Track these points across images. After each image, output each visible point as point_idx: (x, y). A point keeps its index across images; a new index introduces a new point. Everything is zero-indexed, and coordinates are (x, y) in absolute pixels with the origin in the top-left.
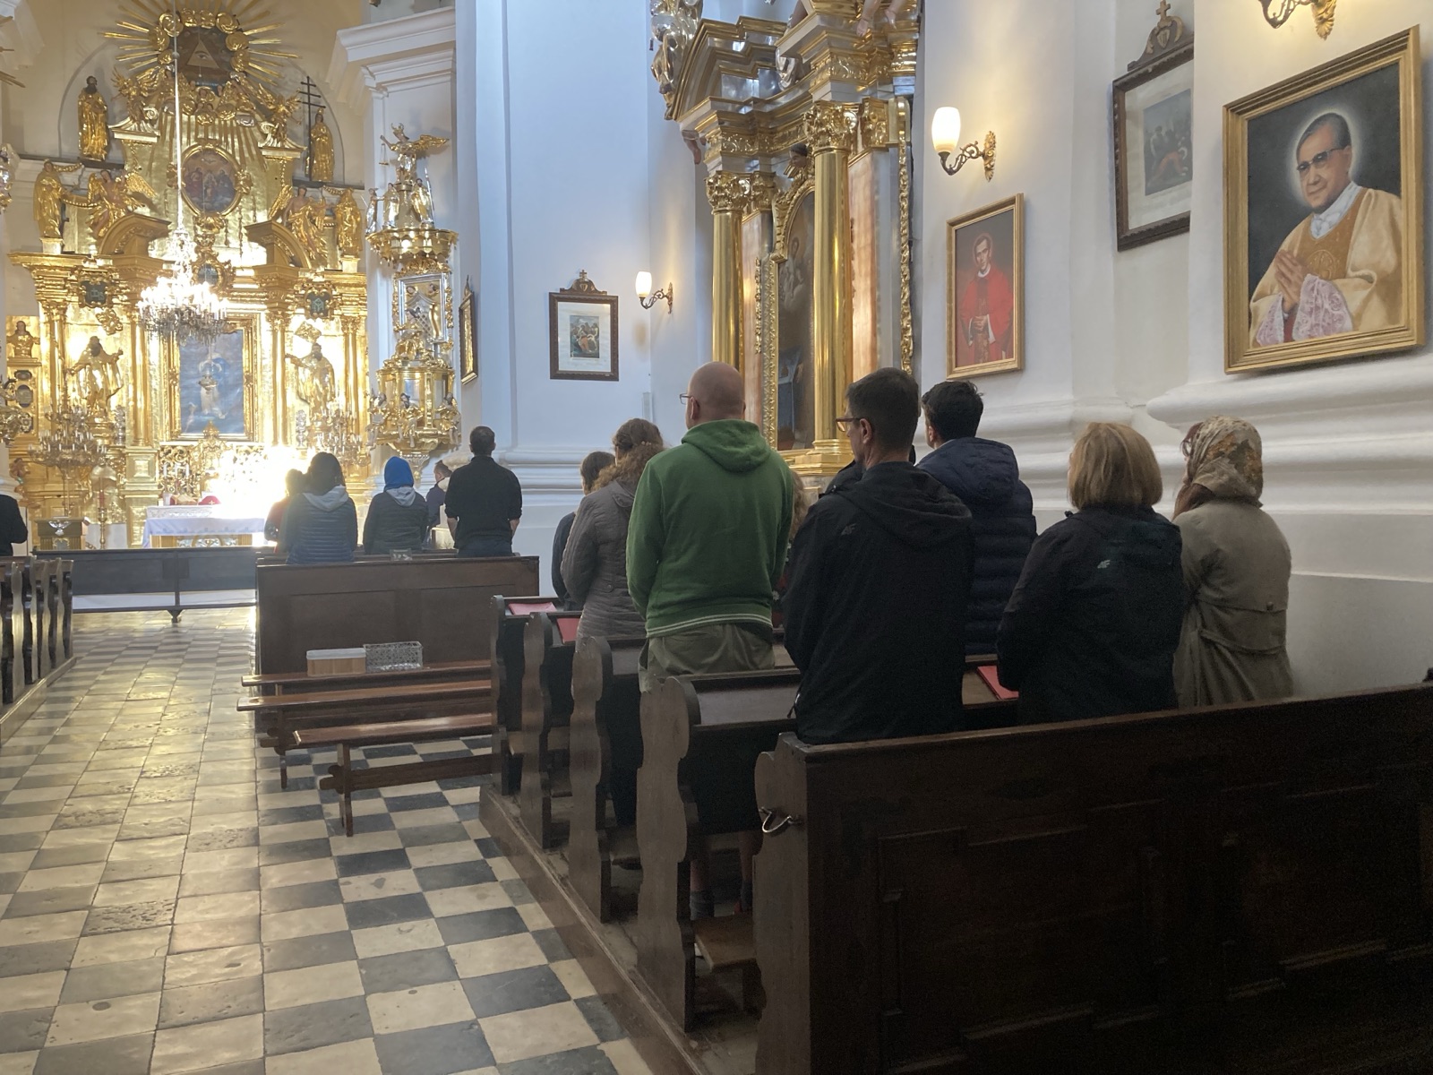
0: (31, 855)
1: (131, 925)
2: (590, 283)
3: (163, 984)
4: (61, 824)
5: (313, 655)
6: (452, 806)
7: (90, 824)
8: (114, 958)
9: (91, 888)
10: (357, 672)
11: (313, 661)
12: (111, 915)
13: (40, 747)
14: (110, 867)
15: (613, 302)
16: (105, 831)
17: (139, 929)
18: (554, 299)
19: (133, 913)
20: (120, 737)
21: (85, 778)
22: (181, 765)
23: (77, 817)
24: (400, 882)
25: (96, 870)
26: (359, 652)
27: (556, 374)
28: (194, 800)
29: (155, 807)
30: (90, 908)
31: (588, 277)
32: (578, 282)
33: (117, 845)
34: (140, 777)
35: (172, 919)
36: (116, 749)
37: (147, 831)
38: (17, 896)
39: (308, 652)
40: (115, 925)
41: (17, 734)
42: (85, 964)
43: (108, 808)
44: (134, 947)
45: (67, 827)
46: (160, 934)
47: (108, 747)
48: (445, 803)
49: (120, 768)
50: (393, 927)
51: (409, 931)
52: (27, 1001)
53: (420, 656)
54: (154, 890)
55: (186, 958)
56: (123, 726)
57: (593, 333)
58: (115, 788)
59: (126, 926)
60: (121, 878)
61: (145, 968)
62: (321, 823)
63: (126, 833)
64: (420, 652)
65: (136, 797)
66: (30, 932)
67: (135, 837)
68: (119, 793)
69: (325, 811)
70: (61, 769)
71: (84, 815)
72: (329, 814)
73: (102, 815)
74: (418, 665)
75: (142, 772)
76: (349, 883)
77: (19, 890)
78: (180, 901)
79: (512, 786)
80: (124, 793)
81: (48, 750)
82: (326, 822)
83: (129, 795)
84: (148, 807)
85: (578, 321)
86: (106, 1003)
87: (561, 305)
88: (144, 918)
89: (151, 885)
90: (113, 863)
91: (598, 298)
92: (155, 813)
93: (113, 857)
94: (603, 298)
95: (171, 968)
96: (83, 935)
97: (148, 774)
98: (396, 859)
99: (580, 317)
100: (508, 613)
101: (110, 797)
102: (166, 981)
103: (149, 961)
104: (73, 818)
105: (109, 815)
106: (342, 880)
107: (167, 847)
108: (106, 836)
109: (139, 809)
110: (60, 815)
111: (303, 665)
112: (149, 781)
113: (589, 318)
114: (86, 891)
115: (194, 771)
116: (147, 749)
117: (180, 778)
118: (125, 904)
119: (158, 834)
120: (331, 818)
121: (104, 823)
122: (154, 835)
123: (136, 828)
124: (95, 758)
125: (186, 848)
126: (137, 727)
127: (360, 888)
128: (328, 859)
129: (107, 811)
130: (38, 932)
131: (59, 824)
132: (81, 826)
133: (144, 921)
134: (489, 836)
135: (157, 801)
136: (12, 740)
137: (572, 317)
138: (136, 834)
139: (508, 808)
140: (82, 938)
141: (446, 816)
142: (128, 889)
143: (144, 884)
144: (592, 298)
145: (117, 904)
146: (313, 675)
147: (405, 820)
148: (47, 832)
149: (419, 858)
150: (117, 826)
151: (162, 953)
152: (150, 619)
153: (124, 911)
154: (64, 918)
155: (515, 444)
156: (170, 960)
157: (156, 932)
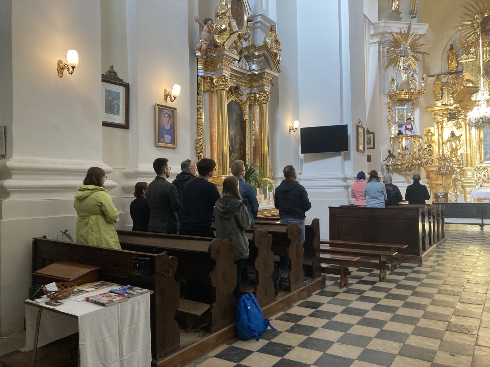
0: (431, 300)
1: (463, 331)
3: (473, 354)
4: (440, 292)
7: (449, 294)
8: (457, 340)
9: (449, 316)
12: (456, 326)
13: (434, 266)
14: (456, 310)
16: (455, 298)
17: (466, 333)
19: (464, 327)
20: (460, 267)
21: (448, 279)
22: (482, 281)
23: (445, 291)
25: (452, 310)
28: (487, 294)
29: (472, 293)
30: (449, 322)
33: (459, 303)
34: (467, 282)
35: (478, 334)
36: (459, 271)
37: (469, 301)
38: (426, 312)
40: (457, 330)
41: (427, 261)
42: (447, 340)
43: (456, 290)
44: (463, 339)
45: (442, 294)
46: (473, 337)
47: (456, 270)
49: (460, 278)
52: (428, 346)
54: (471, 322)
55: (482, 348)
56: (461, 264)
58: (458, 284)
59: (461, 331)
60: (459, 315)
61: (467, 347)
63: (462, 300)
65: (466, 288)
66: (430, 324)
67: (465, 302)
68: (460, 286)
70: (440, 274)
71: (448, 291)
73: (454, 292)
75: (468, 281)
77: (426, 310)
78: (481, 328)
80: (461, 286)
81: (437, 268)
83: (463, 287)
84: (470, 293)
86: (454, 355)
88: (468, 330)
89: (470, 320)
90: (457, 309)
92: (472, 295)
93: (457, 307)
95: (477, 350)
96: (447, 330)
97: (470, 282)
101: (456, 287)
102: (475, 353)
103: (469, 345)
104: (444, 291)
105: (456, 293)
107: (476, 308)
108: (455, 299)
109: (467, 293)
110: (440, 289)
112: (470, 284)
114: (448, 316)
115: (487, 284)
116: (470, 273)
117: (482, 285)
118: (461, 324)
119: (473, 303)
121: (454, 295)
122: (471, 303)
123: (466, 299)
124: (452, 273)
125: (483, 310)
126: (467, 265)
129: (456, 291)
130: (432, 325)
131: (439, 292)
132: (447, 294)
133: (468, 331)
135: (473, 291)
136: (426, 262)
138: (465, 301)
140: (446, 331)
142: (462, 319)
143: (467, 319)
145: (458, 323)
148: (436, 294)
150: (459, 297)
151: (473, 344)
152: (472, 228)
153: (460, 326)
154: (440, 323)
156: (476, 347)
157: (471, 336)
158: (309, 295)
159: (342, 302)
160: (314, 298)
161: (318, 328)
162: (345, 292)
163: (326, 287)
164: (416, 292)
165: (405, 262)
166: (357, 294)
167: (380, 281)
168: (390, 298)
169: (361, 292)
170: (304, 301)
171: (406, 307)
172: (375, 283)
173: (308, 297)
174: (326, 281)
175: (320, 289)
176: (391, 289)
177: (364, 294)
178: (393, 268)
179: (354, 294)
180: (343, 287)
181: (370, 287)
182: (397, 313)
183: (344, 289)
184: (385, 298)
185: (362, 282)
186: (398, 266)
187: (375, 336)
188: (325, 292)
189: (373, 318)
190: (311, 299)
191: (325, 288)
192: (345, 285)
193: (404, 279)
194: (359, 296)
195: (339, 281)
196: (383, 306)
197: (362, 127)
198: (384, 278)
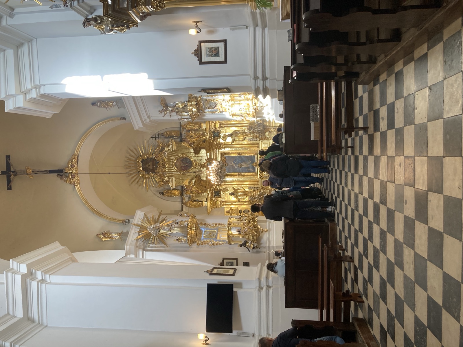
0: (364, 217)
2: (195, 51)
3: (402, 185)
4: (357, 209)
5: (312, 139)
6: (363, 94)
8: (393, 198)
9: (374, 203)
10: (319, 125)
11: (314, 138)
12: (381, 198)
14: (369, 197)
15: (201, 42)
18: (201, 63)
20: (336, 192)
21: (346, 202)
24: (383, 112)
25: (370, 201)
26: (313, 124)
27: (225, 62)
28: (354, 174)
30: (379, 204)
31: (193, 51)
32: (195, 55)
33: (364, 195)
34: (347, 188)
35: (385, 182)
38: (374, 222)
39: (312, 140)
42: (394, 206)
44: (391, 193)
45: (358, 207)
46: (389, 185)
48: (362, 97)
50: (396, 114)
51: (398, 110)
53: (315, 105)
55: (396, 178)
56: (334, 191)
57: (211, 49)
59: (385, 194)
60: (373, 194)
61: (397, 190)
62: (364, 136)
63: (361, 193)
64: (314, 105)
65: (352, 189)
66: (384, 220)
68: (351, 194)
69: (361, 135)
71: (355, 203)
72: (362, 134)
74: (318, 106)
76: (382, 128)
79: (356, 75)
82: (364, 135)
83: (351, 191)
85: (207, 54)
86: (405, 201)
87: (203, 60)
91: (200, 48)
93: (367, 196)
94: (200, 46)
95: (398, 183)
98: (376, 113)
99: (206, 54)
100: (295, 78)
101: (351, 196)
103: (396, 188)
104: (356, 205)
105: (356, 197)
106: (381, 131)
108: (361, 198)
110: (355, 209)
111: (316, 141)
112: (348, 185)
113: (206, 51)
115: (346, 173)
116: (340, 185)
120: (363, 133)
121: (358, 198)
124: (341, 199)
126: (334, 188)
127: (383, 125)
128: (374, 135)
130: (384, 218)
134: (373, 82)
137: (207, 57)
139: (363, 76)
140: (387, 206)
141: (366, 96)
142: (376, 193)
143: (375, 189)
144: (200, 50)
145: (379, 196)
146: (319, 139)
147: (366, 110)
148: (359, 213)
149: (377, 106)
150: (359, 195)
151: (394, 185)
155: (249, 75)
158: (373, 338)
159: (376, 302)
160: (376, 332)
161: (404, 332)
162: (367, 298)
163: (365, 318)
164: (359, 229)
165: (336, 238)
166: (367, 286)
167: (353, 261)
168: (367, 254)
169: (365, 282)
170: (380, 344)
171: (373, 240)
172: (355, 266)
173: (377, 340)
174: (359, 317)
175: (367, 325)
176: (359, 252)
177: (367, 278)
178: (342, 249)
179: (367, 288)
180: (363, 299)
181: (359, 271)
182: (378, 248)
183: (364, 298)
184: (367, 258)
185: (355, 280)
186: (340, 244)
187: (401, 271)
188: (369, 320)
189: (386, 272)
190: (378, 337)
191: (366, 320)
192: (361, 297)
193: (350, 239)
194: (368, 284)
195: (358, 303)
196: (374, 260)
197: (212, 270)
198: (351, 258)
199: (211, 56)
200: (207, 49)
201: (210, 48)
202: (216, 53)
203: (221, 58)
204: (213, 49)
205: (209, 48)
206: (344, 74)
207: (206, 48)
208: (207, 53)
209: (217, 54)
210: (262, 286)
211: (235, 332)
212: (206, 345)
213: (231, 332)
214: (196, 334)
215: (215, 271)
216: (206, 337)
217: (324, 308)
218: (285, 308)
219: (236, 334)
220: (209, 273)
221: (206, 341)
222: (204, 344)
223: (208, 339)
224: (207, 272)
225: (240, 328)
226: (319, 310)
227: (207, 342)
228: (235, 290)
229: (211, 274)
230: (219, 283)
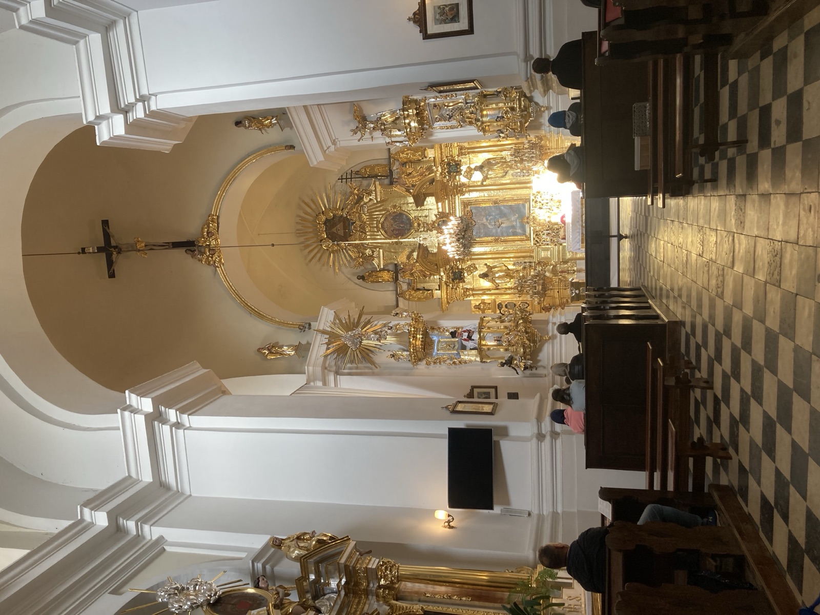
0: (734, 309)
1: (779, 263)
2: (415, 14)
3: (813, 247)
4: (721, 295)
5: (637, 167)
6: (739, 76)
7: (723, 282)
8: (794, 272)
9: (756, 282)
10: (649, 140)
11: (640, 167)
12: (771, 272)
13: (683, 302)
14: (746, 272)
16: (727, 274)
17: (781, 258)
18: (427, 36)
19: (772, 261)
20: (681, 266)
21: (700, 283)
22: (698, 236)
23: (719, 287)
24: (779, 109)
25: (747, 279)
26: (637, 141)
27: (470, 31)
28: (717, 230)
29: (718, 249)
30: (766, 283)
31: (411, 15)
32: (415, 22)
33: (735, 269)
34: (702, 257)
35: (779, 241)
36: (687, 268)
37: (730, 254)
38: (754, 317)
39: (636, 170)
40: (777, 270)
41: (675, 313)
42: (795, 287)
43: (715, 272)
44: (791, 262)
45: (723, 292)
46: (786, 248)
47: (685, 271)
48: (736, 82)
49: (696, 266)
50: (805, 113)
51: (809, 103)
52: (809, 316)
53: (643, 103)
54: (762, 251)
55: (801, 234)
56: (676, 264)
57: (444, 8)
58: (706, 269)
59: (778, 265)
60: (753, 266)
61: (803, 256)
62: (738, 159)
63: (729, 264)
64: (640, 104)
65: (712, 259)
66: (774, 312)
67: (732, 260)
68: (709, 267)
69: (731, 157)
70: (694, 294)
71: (718, 284)
72: (734, 154)
73: (719, 276)
74: (648, 104)
75: (700, 255)
76: (775, 141)
77: (752, 316)
78: (770, 237)
79: (727, 40)
80: (709, 265)
81: (684, 299)
82: (738, 155)
83: (711, 262)
84: (718, 253)
85: (437, 20)
87: (429, 32)
88: (776, 256)
89: (759, 252)
90: (744, 270)
91: (423, 8)
92: (721, 249)
93: (741, 271)
94: (423, 4)
95: (805, 242)
96: (780, 287)
97: (701, 253)
98: (765, 112)
99: (435, 18)
100: (607, 54)
101: (710, 271)
102: (811, 245)
103: (800, 253)
104: (719, 289)
105: (719, 272)
106: (773, 146)
107: (740, 244)
108: (730, 274)
109: (718, 258)
110: (717, 295)
111: (643, 172)
112: (705, 252)
113: (435, 12)
115: (702, 229)
116: (689, 252)
117: (704, 236)
118: (766, 265)
119: (732, 248)
120: (736, 153)
121: (723, 275)
122: (732, 250)
123: (728, 259)
124: (690, 278)
125: (742, 234)
126: (677, 257)
127: (778, 135)
128: (759, 154)
129: (717, 273)
130: (774, 308)
131: (721, 296)
132: (723, 285)
133: (777, 257)
134: (759, 51)
135: (715, 249)
136: (678, 316)
137: (435, 24)
138: (731, 259)
139: (739, 42)
140: (781, 287)
141: (744, 81)
142: (759, 264)
143: (758, 256)
144: (423, 12)
145: (766, 269)
146: (649, 167)
147: (742, 108)
148: (724, 301)
149: (766, 97)
150: (726, 268)
151: (797, 247)
152: (625, 250)
153: (770, 266)
154: (769, 296)
155: (514, 53)
156: (801, 243)
157: (784, 250)
158: (748, 518)
159: (755, 457)
160: (754, 509)
161: (807, 507)
162: (737, 451)
163: (732, 485)
164: (724, 331)
165: (680, 347)
166: (738, 430)
167: (712, 388)
168: (739, 373)
169: (734, 423)
170: (760, 529)
171: (751, 348)
172: (716, 397)
173: (755, 523)
174: (721, 483)
175: (736, 497)
176: (723, 371)
177: (737, 417)
178: (691, 366)
179: (738, 434)
180: (728, 453)
181: (723, 406)
182: (762, 363)
183: (731, 451)
184: (739, 381)
185: (716, 420)
186: (686, 358)
187: (806, 403)
188: (740, 488)
189: (776, 404)
190: (757, 517)
191: (733, 487)
192: (725, 449)
193: (706, 349)
194: (741, 426)
195: (719, 460)
196: (753, 385)
197: (455, 405)
198: (707, 382)
199: (445, 22)
200: (437, 9)
201: (441, 7)
202: (453, 16)
203: (463, 25)
204: (447, 8)
205: (439, 7)
206: (702, 41)
207: (434, 7)
208: (437, 18)
209: (455, 18)
210: (544, 432)
211: (497, 509)
212: (449, 528)
213: (492, 508)
214: (433, 512)
215: (460, 408)
216: (449, 516)
217: (656, 469)
218: (586, 468)
219: (500, 512)
220: (450, 409)
221: (449, 522)
222: (445, 527)
223: (453, 519)
224: (447, 408)
225: (506, 501)
226: (648, 473)
227: (452, 524)
228: (495, 438)
229: (454, 412)
230: (467, 426)
